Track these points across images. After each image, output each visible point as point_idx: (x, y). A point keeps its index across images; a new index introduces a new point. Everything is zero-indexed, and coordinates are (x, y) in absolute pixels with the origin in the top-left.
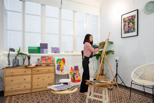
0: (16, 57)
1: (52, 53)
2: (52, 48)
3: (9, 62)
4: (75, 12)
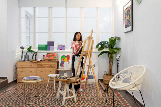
0: (26, 53)
1: (58, 50)
3: (22, 57)
4: (82, 9)
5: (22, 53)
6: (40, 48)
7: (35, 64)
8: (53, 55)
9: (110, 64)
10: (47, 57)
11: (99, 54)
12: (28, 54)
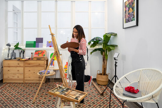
0: (13, 51)
1: (47, 47)
2: (48, 42)
3: (8, 55)
4: (73, 2)
5: (9, 50)
6: (28, 45)
7: (22, 63)
8: (43, 52)
9: (104, 63)
10: (36, 55)
11: (92, 51)
12: (15, 51)
